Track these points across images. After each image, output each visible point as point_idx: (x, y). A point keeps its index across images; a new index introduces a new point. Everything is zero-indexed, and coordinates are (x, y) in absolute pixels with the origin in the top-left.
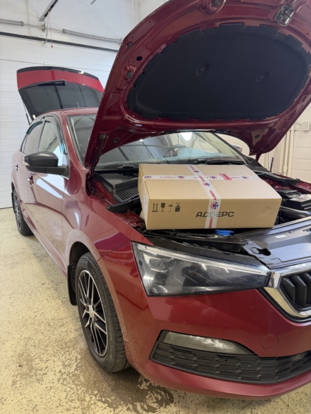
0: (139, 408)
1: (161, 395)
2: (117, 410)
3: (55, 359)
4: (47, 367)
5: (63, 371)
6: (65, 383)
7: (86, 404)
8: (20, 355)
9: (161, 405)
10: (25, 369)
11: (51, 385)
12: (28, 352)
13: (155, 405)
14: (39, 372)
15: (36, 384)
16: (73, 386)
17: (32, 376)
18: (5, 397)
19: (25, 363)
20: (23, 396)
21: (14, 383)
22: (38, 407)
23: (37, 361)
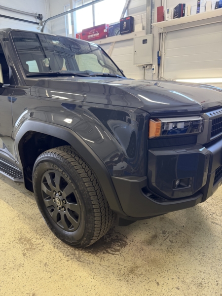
0: (110, 251)
1: (119, 242)
2: (98, 255)
3: (46, 237)
4: (43, 242)
5: (54, 242)
6: (59, 248)
7: (78, 256)
8: (21, 239)
9: (122, 247)
10: (28, 246)
11: (50, 250)
12: (25, 236)
13: (118, 248)
14: (38, 245)
15: (40, 252)
16: (65, 248)
17: (35, 248)
18: (22, 263)
19: (26, 242)
20: (34, 260)
21: (24, 255)
22: (48, 264)
23: (34, 240)
